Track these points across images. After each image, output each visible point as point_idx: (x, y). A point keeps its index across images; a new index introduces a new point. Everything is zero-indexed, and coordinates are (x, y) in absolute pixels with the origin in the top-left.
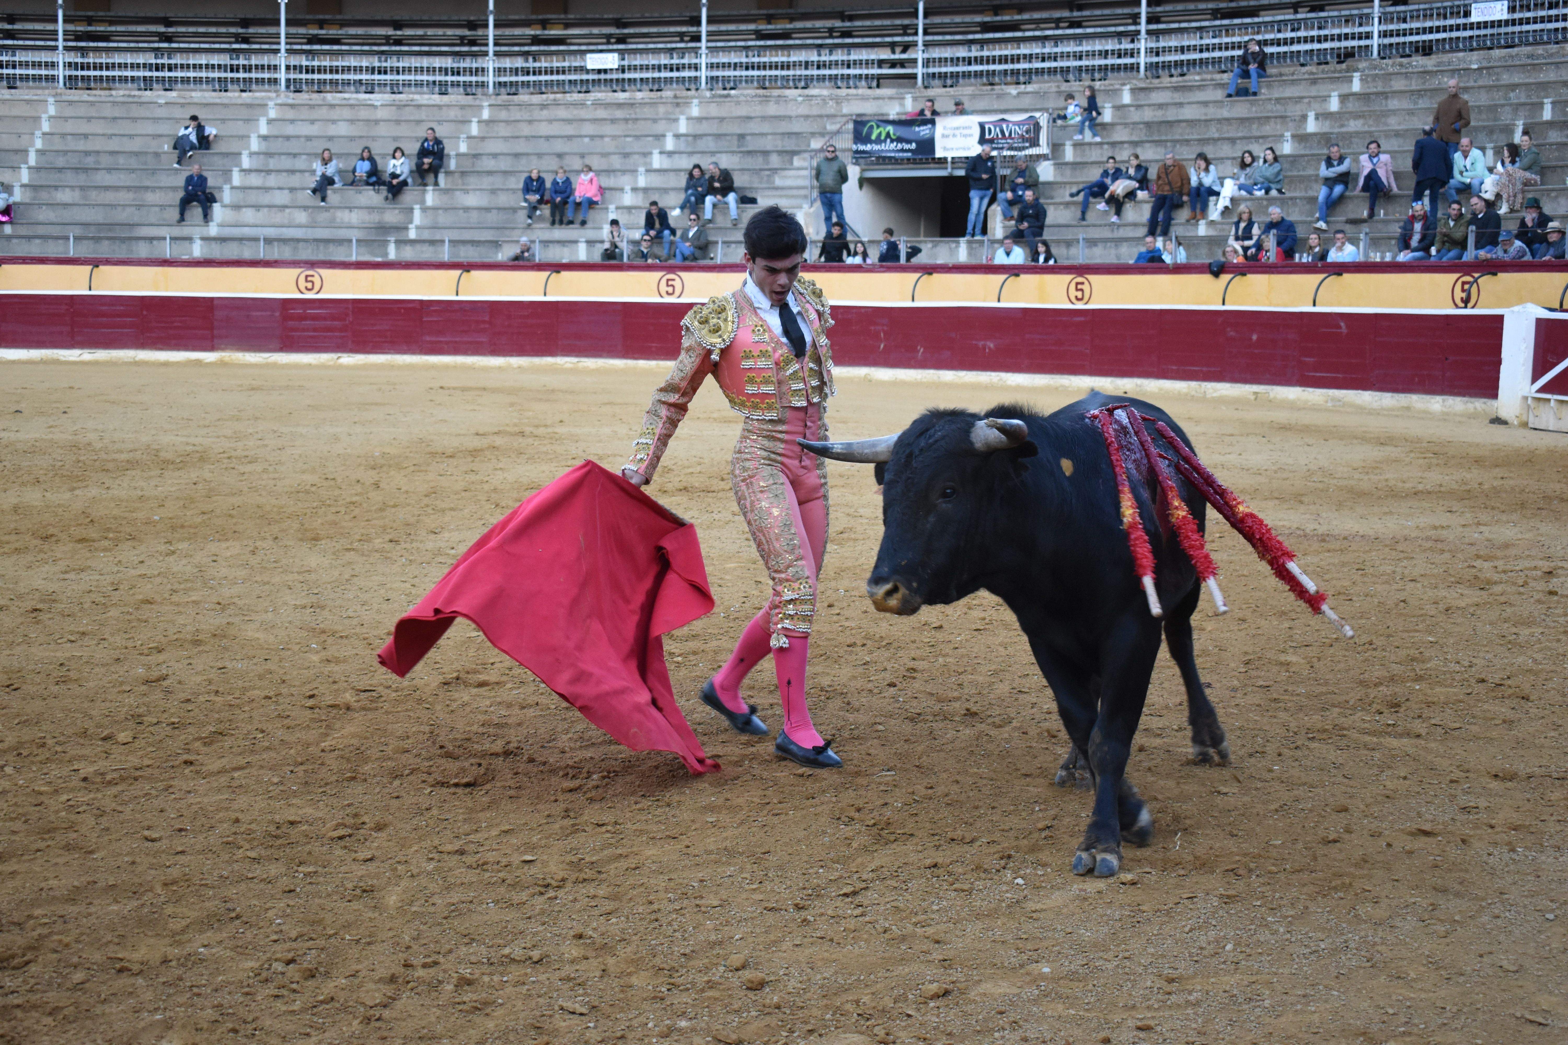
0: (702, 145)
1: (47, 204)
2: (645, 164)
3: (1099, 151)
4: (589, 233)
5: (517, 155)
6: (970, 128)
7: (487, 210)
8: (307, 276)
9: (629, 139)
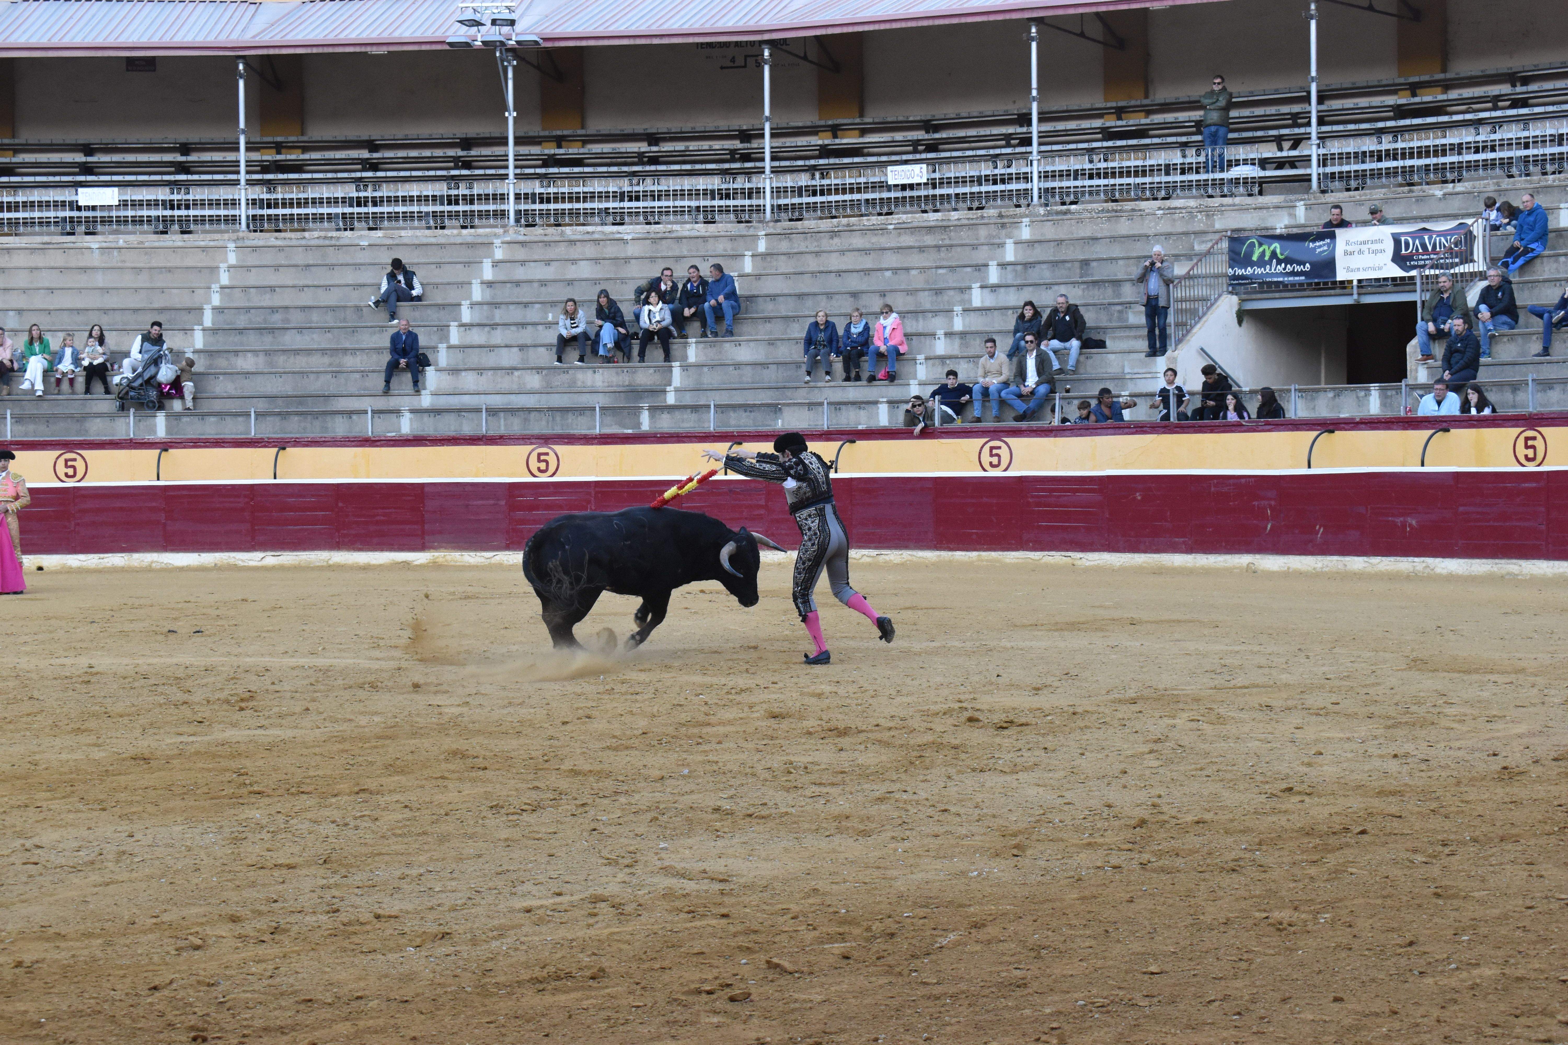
0: (1034, 275)
1: (225, 374)
2: (962, 302)
3: (1555, 265)
4: (893, 391)
5: (801, 296)
6: (1381, 241)
7: (764, 365)
8: (539, 455)
9: (941, 271)
